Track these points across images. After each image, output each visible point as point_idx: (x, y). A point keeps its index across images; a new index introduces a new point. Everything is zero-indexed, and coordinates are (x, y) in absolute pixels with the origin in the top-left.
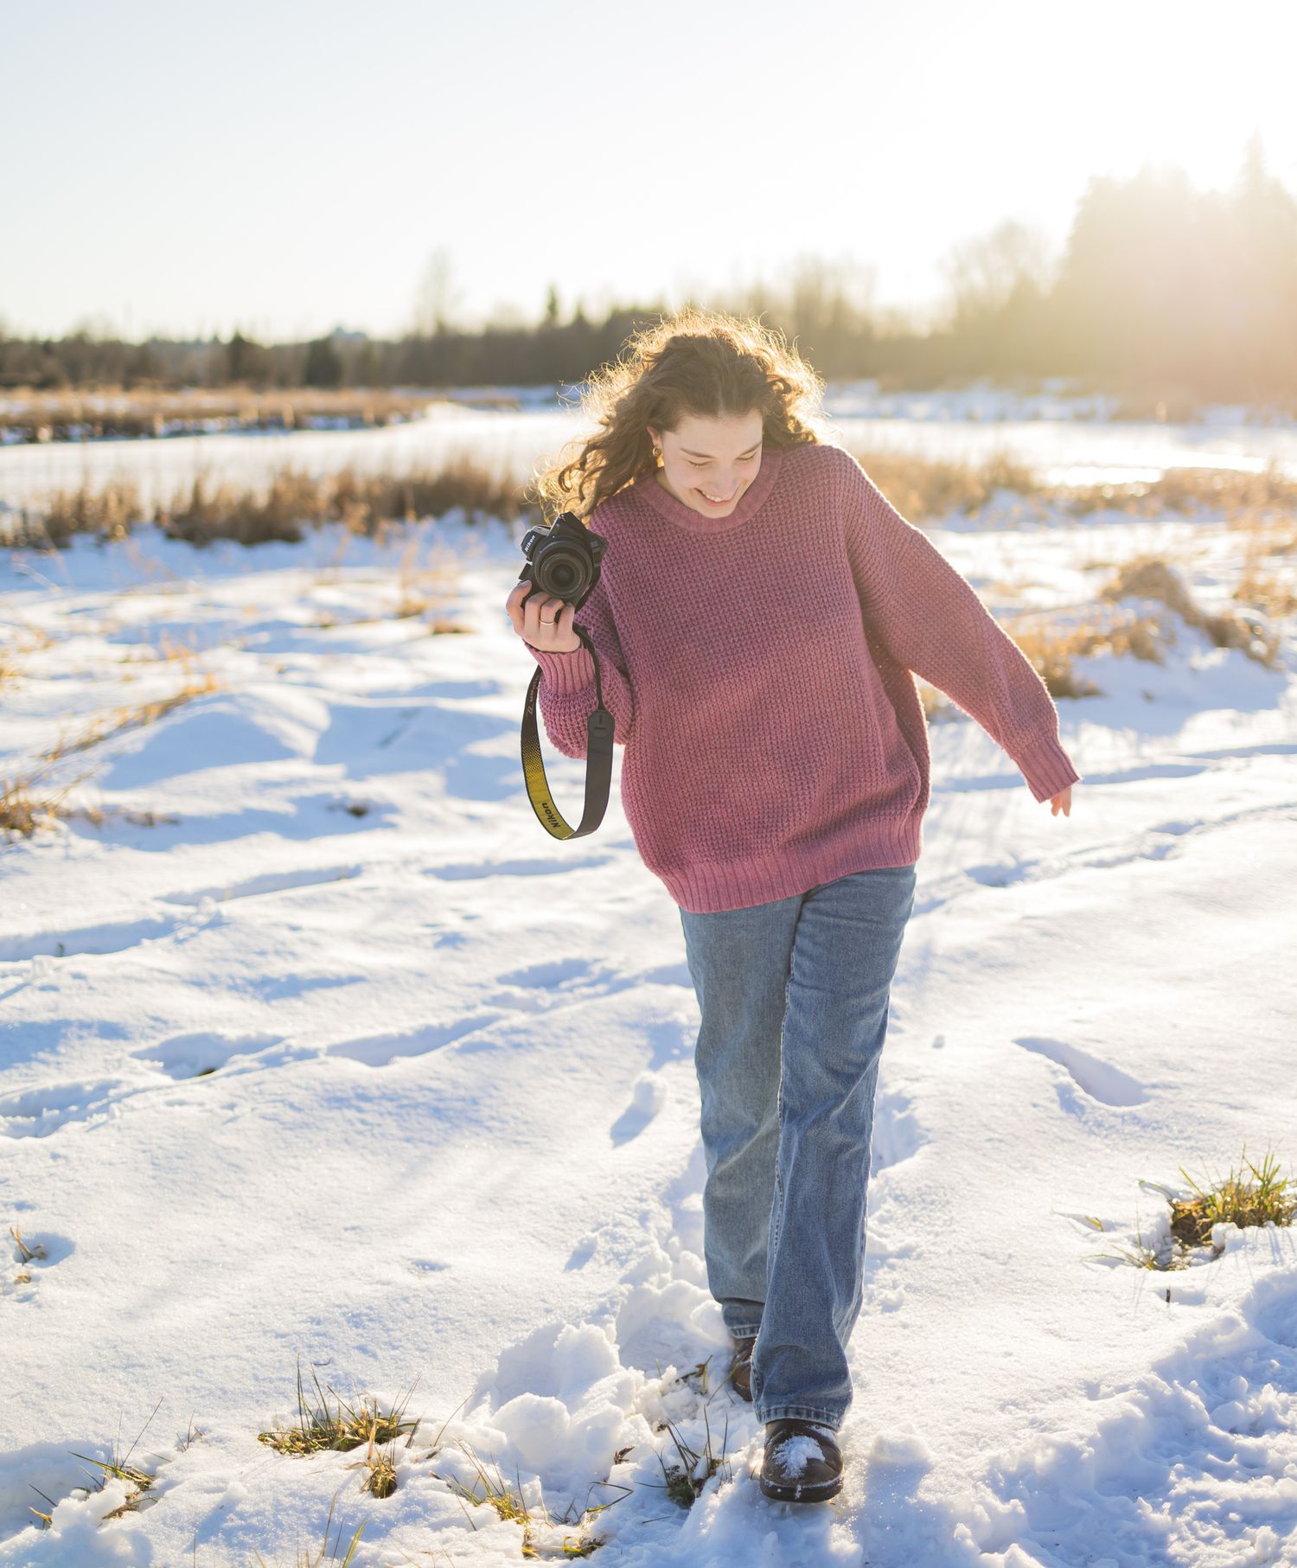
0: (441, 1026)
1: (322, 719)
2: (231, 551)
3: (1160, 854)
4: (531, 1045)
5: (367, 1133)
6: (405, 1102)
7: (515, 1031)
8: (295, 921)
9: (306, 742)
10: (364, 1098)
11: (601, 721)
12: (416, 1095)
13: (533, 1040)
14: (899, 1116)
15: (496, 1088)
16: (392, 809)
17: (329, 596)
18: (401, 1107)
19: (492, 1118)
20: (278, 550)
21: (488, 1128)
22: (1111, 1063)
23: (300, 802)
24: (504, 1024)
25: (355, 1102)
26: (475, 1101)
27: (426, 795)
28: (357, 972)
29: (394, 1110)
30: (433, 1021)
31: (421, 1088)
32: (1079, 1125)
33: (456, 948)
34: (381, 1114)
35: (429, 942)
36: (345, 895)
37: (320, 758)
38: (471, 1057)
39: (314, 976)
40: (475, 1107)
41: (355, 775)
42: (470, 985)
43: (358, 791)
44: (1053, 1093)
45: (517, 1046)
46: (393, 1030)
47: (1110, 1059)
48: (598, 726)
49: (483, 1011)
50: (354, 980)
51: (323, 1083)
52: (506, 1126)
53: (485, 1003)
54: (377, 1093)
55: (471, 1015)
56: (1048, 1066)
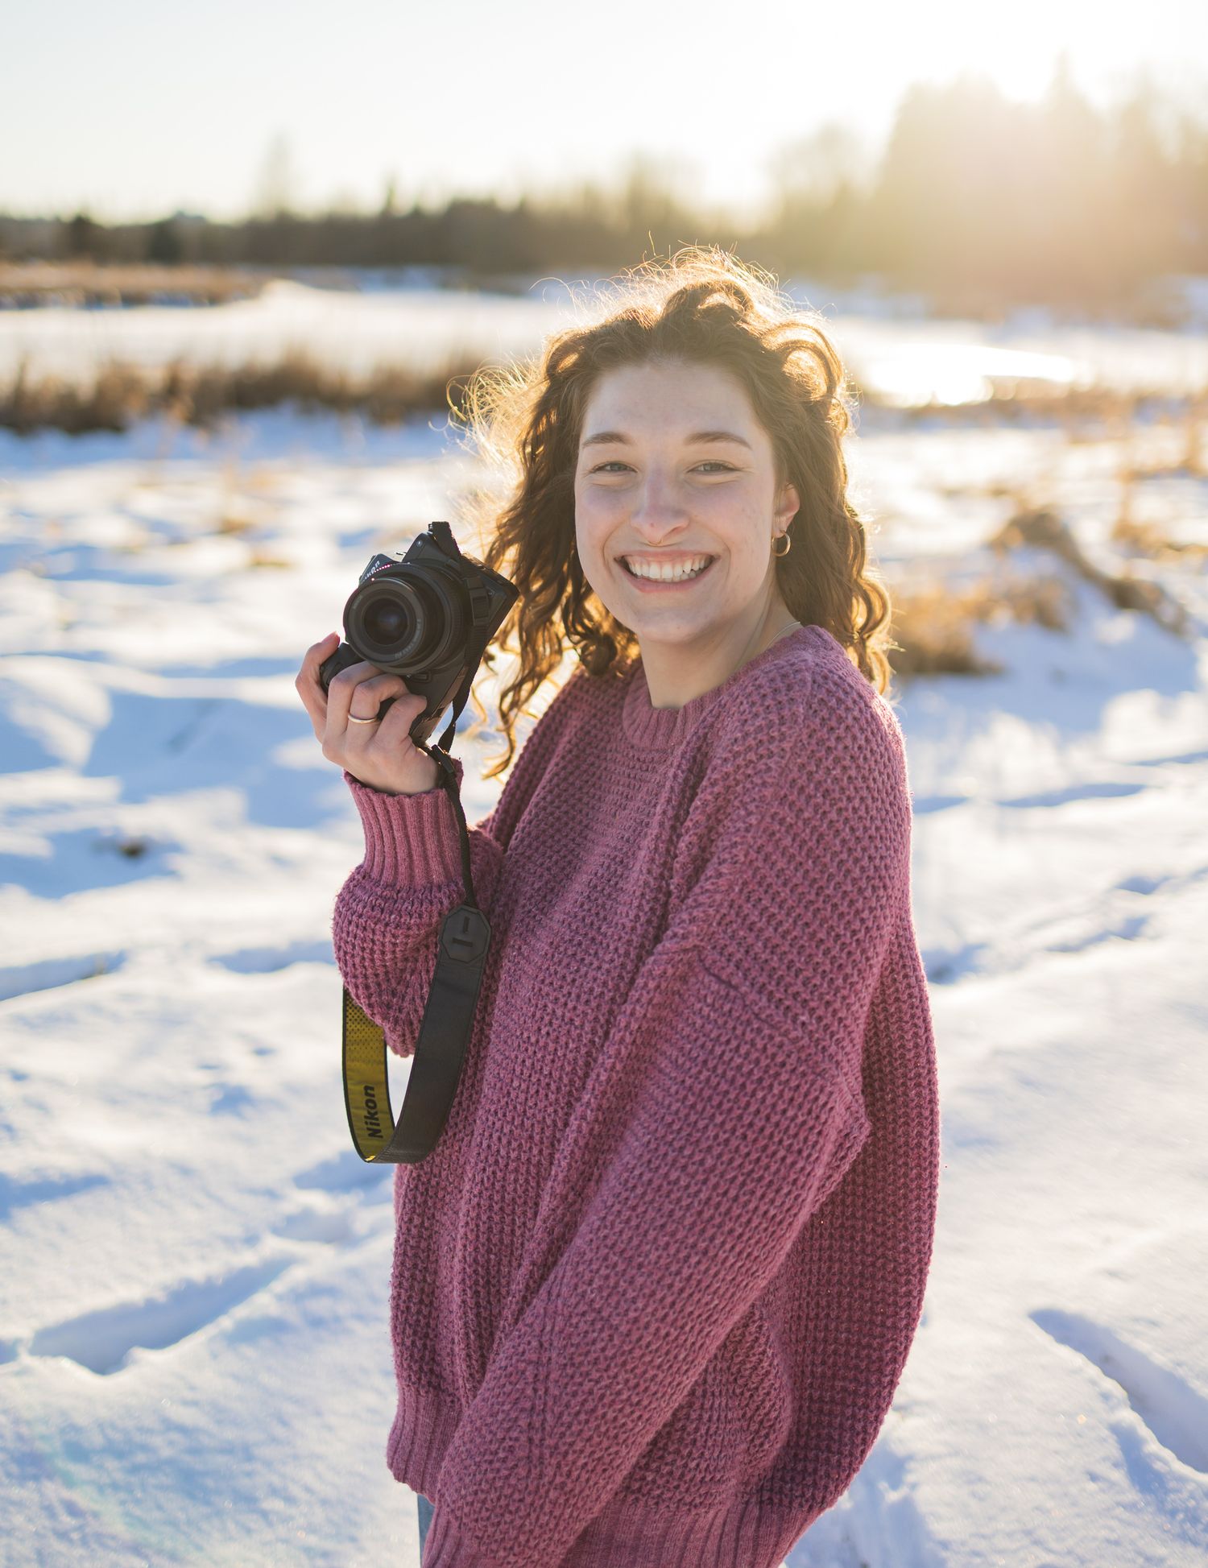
0: (209, 1280)
1: (98, 709)
2: (52, 443)
3: (1132, 930)
4: (337, 1319)
5: (75, 1536)
6: (141, 1458)
7: (316, 1290)
8: (22, 1062)
9: (75, 743)
10: (78, 1452)
11: (465, 930)
12: (157, 1441)
13: (343, 1308)
14: (893, 1496)
15: (284, 1422)
16: (175, 847)
17: (150, 503)
18: (135, 1469)
19: (274, 1492)
20: (99, 443)
21: (265, 1514)
22: (1181, 1372)
23: (60, 839)
24: (298, 1275)
25: (62, 1464)
26: (246, 1453)
27: (221, 825)
28: (96, 1167)
29: (119, 1477)
30: (197, 1271)
31: (170, 1426)
32: (1162, 1519)
33: (240, 1116)
34: (101, 1489)
35: (203, 1100)
36: (96, 1009)
37: (93, 768)
38: (248, 1351)
39: (33, 1179)
40: (248, 1467)
41: (133, 796)
42: (253, 1191)
43: (136, 821)
44: (1113, 1450)
45: (317, 1322)
46: (133, 1293)
47: (1179, 1364)
48: (460, 937)
49: (273, 1246)
50: (90, 1183)
51: (17, 1421)
52: (292, 1511)
53: (277, 1231)
54: (97, 1440)
55: (248, 1258)
56: (1093, 1383)
